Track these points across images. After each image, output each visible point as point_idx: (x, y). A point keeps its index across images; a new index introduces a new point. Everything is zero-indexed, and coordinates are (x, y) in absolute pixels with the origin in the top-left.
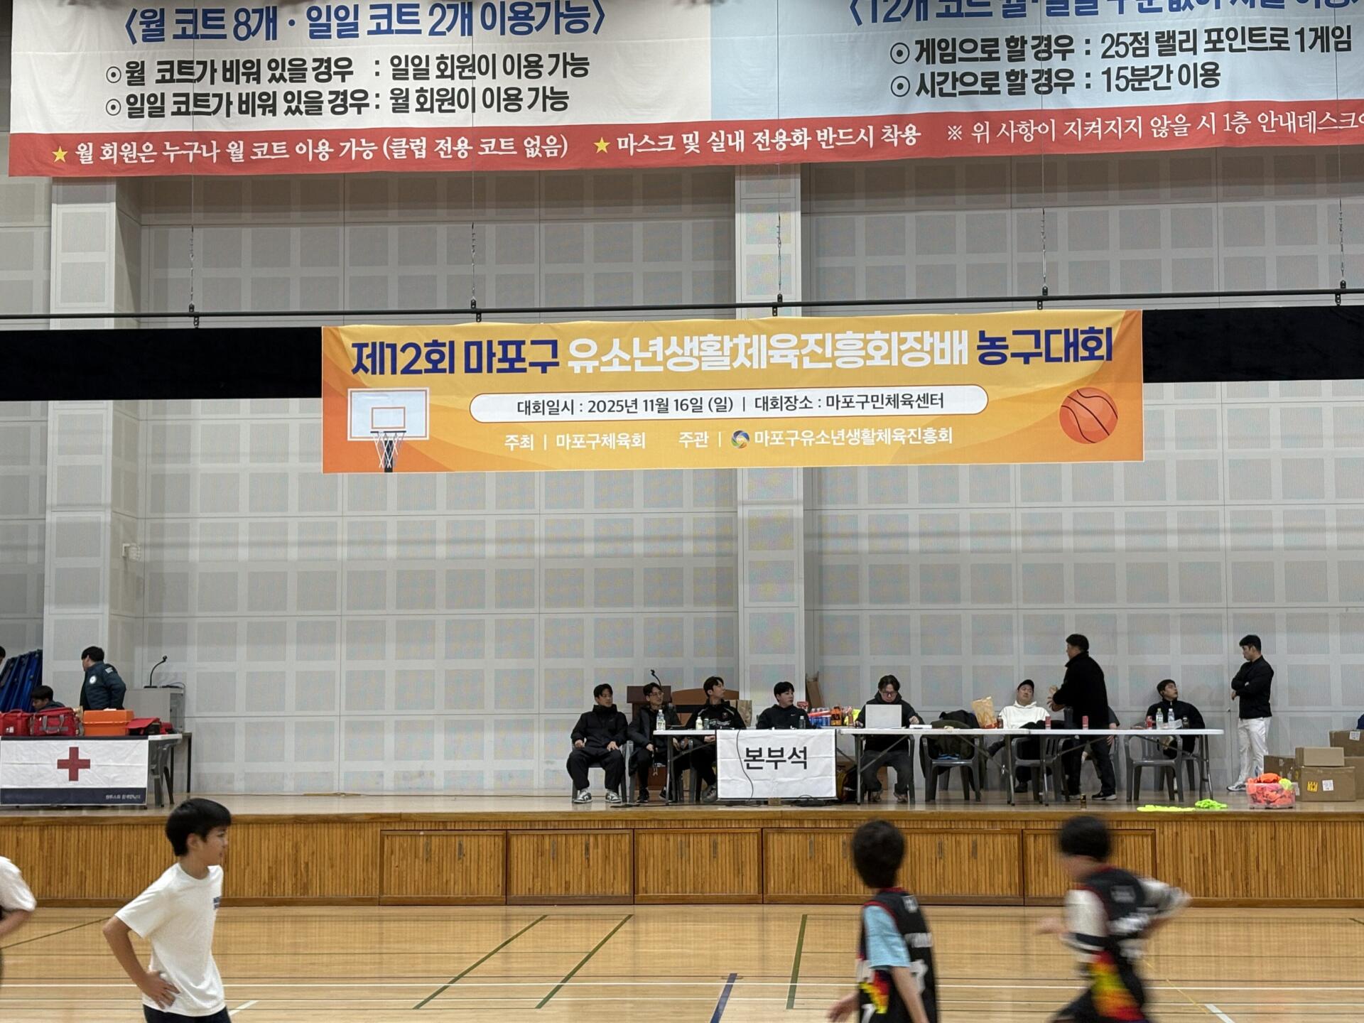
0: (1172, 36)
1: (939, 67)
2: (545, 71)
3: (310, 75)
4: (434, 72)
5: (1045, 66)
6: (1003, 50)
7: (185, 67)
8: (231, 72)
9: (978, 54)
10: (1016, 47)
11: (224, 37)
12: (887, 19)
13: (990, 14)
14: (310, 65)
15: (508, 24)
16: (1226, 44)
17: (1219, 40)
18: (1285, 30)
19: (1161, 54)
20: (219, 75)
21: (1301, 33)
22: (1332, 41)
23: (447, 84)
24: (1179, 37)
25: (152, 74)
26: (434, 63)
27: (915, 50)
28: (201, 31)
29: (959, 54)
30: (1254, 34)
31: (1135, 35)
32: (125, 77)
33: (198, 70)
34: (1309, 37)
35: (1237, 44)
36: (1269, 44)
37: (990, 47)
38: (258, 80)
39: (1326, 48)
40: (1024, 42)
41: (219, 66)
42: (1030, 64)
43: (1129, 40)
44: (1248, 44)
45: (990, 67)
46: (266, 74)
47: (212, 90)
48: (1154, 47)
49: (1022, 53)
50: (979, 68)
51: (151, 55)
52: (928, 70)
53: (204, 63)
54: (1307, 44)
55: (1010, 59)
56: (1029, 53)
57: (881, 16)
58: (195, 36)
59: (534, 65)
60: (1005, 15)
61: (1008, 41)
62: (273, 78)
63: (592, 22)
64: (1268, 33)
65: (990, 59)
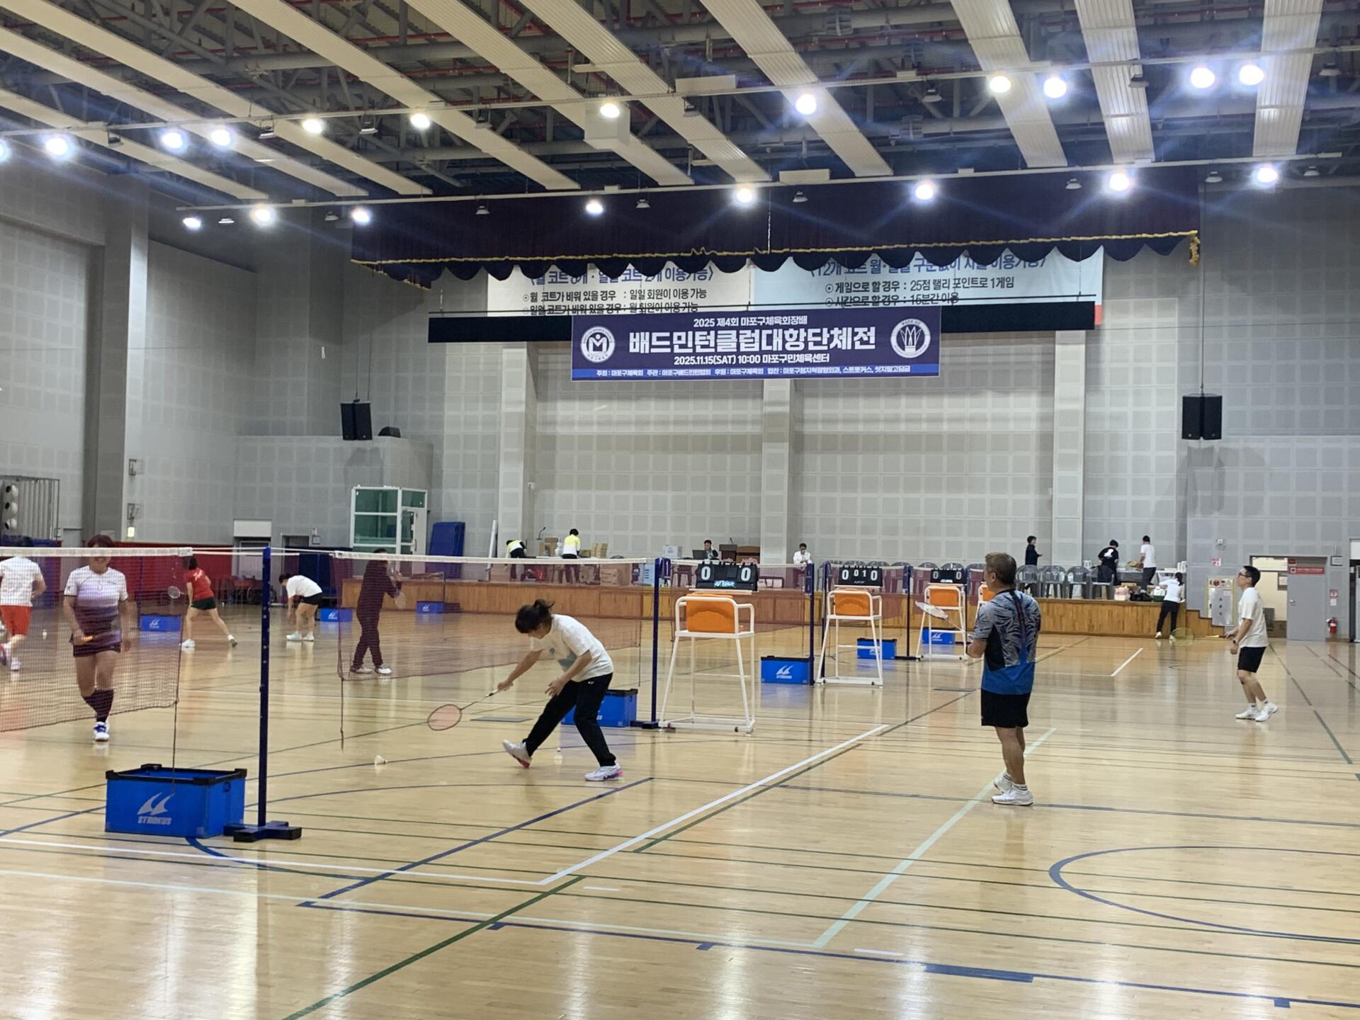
0: (940, 282)
1: (845, 294)
2: (689, 296)
3: (599, 298)
4: (647, 296)
5: (887, 294)
6: (871, 287)
7: (553, 294)
8: (569, 297)
9: (861, 289)
10: (876, 286)
11: (567, 282)
12: (825, 274)
13: (866, 272)
14: (599, 294)
15: (676, 277)
16: (961, 285)
17: (959, 283)
18: (987, 279)
19: (935, 289)
20: (565, 298)
21: (993, 280)
22: (1006, 283)
23: (651, 301)
24: (942, 282)
25: (540, 298)
26: (647, 292)
27: (836, 287)
28: (559, 280)
29: (853, 289)
30: (973, 280)
31: (925, 281)
32: (530, 298)
33: (557, 296)
34: (996, 282)
35: (966, 285)
36: (979, 285)
37: (865, 286)
38: (579, 300)
39: (1003, 287)
40: (879, 284)
41: (565, 294)
42: (881, 293)
43: (922, 283)
44: (971, 285)
45: (865, 294)
46: (583, 297)
47: (562, 304)
48: (932, 286)
49: (878, 288)
50: (861, 295)
51: (539, 289)
52: (841, 295)
53: (559, 293)
54: (996, 284)
55: (874, 291)
56: (881, 288)
57: (822, 273)
58: (556, 282)
59: (685, 293)
60: (872, 273)
61: (874, 283)
62: (585, 299)
63: (708, 276)
64: (979, 280)
65: (865, 291)
